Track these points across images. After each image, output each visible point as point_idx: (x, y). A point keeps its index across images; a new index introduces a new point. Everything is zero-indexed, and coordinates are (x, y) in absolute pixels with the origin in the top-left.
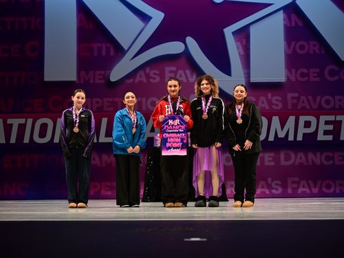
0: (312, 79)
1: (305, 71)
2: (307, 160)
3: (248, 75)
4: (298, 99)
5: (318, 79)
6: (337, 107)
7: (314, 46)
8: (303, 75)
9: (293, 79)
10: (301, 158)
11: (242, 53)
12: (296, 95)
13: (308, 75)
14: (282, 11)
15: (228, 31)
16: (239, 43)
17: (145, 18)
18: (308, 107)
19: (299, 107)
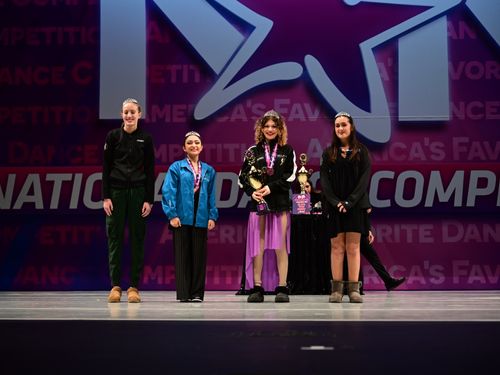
0: (489, 116)
1: (480, 105)
3: (395, 111)
4: (469, 145)
7: (493, 68)
8: (475, 111)
9: (461, 116)
11: (387, 78)
12: (466, 140)
13: (482, 111)
14: (444, 19)
15: (367, 47)
16: (382, 64)
17: (246, 28)
18: (484, 157)
19: (470, 158)
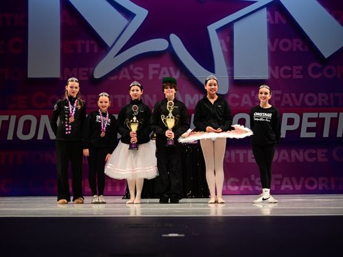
0: (295, 76)
1: (289, 68)
2: (290, 157)
3: (231, 73)
4: (281, 96)
5: (301, 77)
6: (320, 104)
7: (298, 43)
8: (286, 72)
9: (276, 76)
10: (284, 155)
11: (226, 50)
12: (279, 92)
13: (291, 72)
14: (265, 9)
15: (212, 29)
16: (223, 41)
17: (129, 15)
18: (291, 104)
19: (282, 104)
